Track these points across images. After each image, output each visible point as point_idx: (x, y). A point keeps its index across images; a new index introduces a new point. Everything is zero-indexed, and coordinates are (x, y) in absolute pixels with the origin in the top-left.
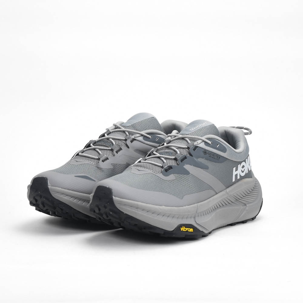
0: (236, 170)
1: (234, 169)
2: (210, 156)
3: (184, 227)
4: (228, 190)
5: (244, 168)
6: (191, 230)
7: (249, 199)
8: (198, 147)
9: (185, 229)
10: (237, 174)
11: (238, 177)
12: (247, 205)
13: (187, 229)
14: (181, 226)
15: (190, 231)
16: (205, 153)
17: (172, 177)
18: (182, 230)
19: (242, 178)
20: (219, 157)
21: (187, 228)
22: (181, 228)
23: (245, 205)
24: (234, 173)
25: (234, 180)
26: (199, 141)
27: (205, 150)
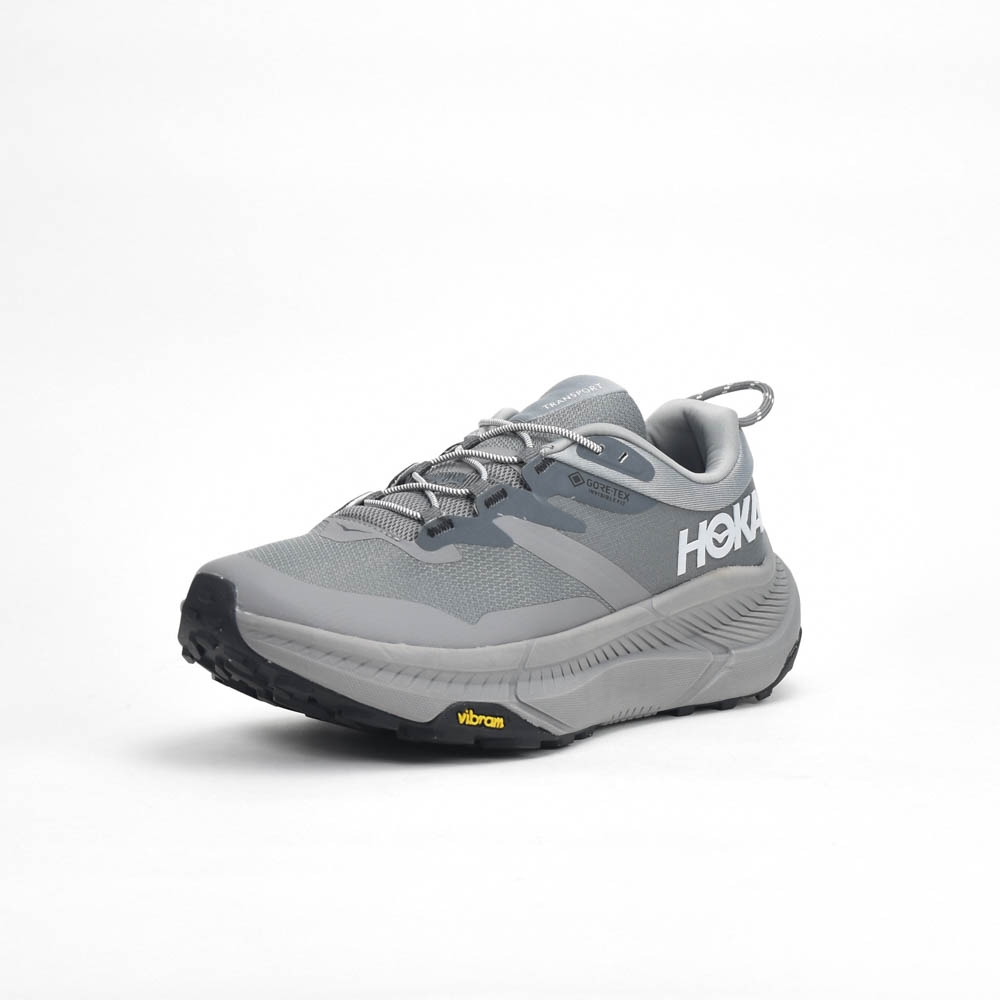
0: (693, 537)
1: (684, 534)
2: (592, 492)
3: (471, 712)
4: (657, 601)
5: (724, 534)
6: (497, 722)
7: (741, 631)
8: (552, 460)
9: (475, 720)
10: (696, 550)
11: (701, 562)
12: (733, 652)
13: (480, 719)
14: (461, 708)
15: (492, 725)
16: (577, 479)
17: (448, 553)
18: (462, 721)
19: (713, 563)
20: (625, 493)
21: (484, 717)
22: (459, 715)
23: (727, 650)
24: (685, 548)
25: (682, 570)
26: (560, 444)
27: (579, 470)
